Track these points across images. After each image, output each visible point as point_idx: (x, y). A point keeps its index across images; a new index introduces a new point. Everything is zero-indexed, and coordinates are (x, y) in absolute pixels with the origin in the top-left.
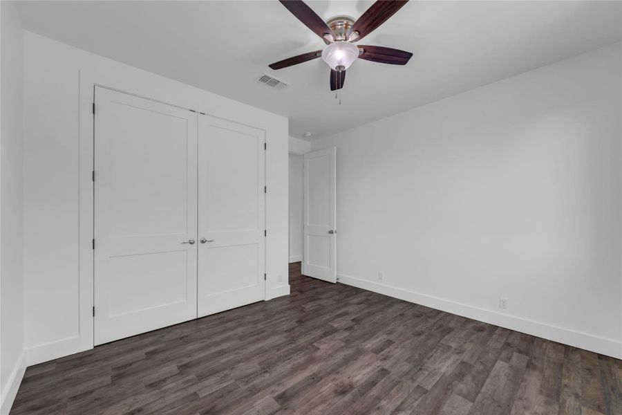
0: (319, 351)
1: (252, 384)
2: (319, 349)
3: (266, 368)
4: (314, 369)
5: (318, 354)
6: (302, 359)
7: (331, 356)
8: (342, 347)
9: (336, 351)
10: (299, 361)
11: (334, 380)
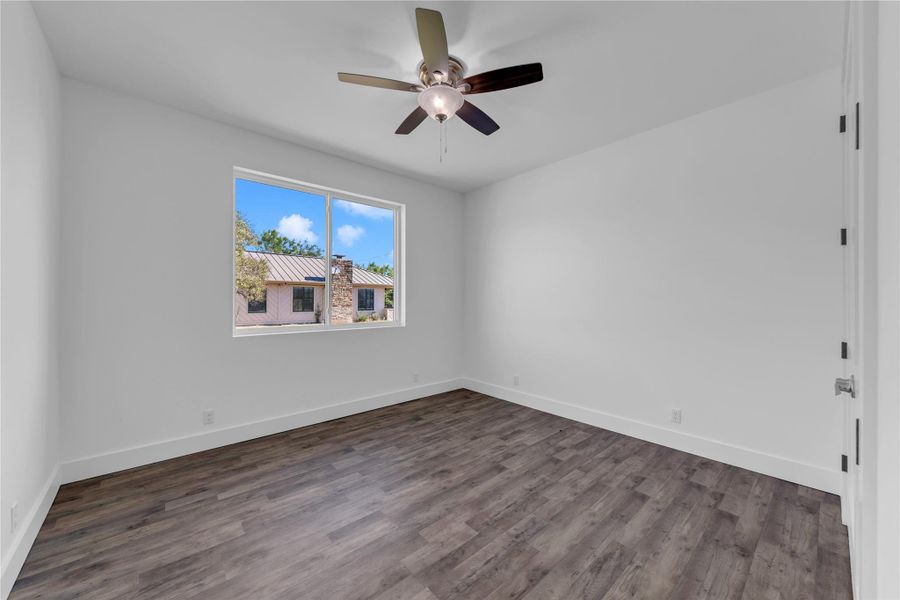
0: (467, 518)
1: (537, 480)
2: (467, 523)
3: (532, 495)
4: (473, 493)
5: (468, 515)
6: (490, 506)
7: (449, 511)
8: (427, 525)
9: (440, 517)
10: (495, 503)
11: (450, 482)
